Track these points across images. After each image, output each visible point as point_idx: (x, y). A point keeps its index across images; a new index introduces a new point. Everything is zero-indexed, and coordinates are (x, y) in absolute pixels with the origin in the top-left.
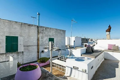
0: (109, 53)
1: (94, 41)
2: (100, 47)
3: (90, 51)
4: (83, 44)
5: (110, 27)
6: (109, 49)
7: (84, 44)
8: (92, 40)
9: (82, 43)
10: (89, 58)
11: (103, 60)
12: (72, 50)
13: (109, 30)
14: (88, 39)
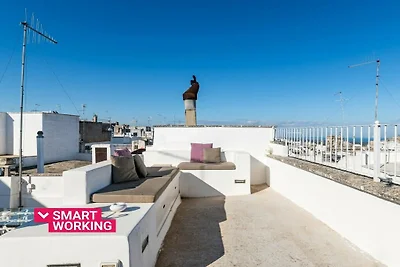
0: (196, 173)
1: (135, 134)
2: (167, 154)
3: (128, 176)
4: (89, 148)
5: (194, 82)
6: (193, 160)
7: (94, 147)
8: (129, 131)
9: (83, 141)
10: (129, 205)
11: (179, 202)
12: (26, 178)
13: (192, 94)
14: (108, 125)
